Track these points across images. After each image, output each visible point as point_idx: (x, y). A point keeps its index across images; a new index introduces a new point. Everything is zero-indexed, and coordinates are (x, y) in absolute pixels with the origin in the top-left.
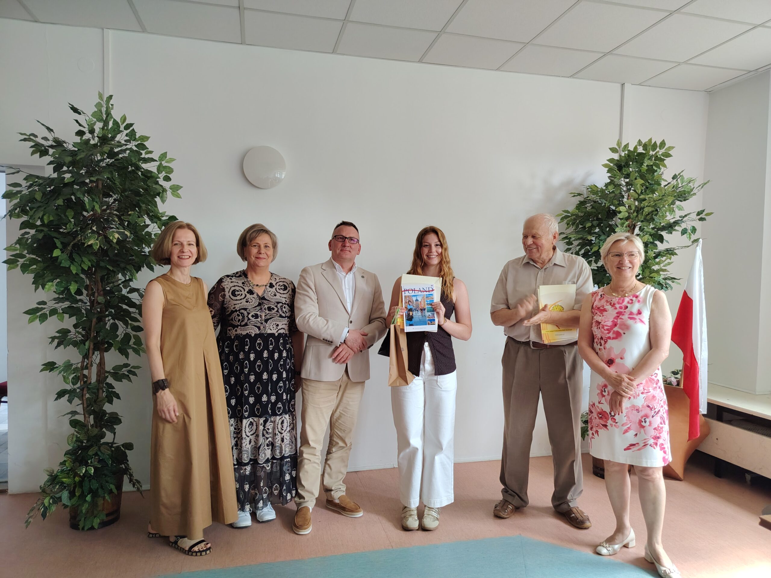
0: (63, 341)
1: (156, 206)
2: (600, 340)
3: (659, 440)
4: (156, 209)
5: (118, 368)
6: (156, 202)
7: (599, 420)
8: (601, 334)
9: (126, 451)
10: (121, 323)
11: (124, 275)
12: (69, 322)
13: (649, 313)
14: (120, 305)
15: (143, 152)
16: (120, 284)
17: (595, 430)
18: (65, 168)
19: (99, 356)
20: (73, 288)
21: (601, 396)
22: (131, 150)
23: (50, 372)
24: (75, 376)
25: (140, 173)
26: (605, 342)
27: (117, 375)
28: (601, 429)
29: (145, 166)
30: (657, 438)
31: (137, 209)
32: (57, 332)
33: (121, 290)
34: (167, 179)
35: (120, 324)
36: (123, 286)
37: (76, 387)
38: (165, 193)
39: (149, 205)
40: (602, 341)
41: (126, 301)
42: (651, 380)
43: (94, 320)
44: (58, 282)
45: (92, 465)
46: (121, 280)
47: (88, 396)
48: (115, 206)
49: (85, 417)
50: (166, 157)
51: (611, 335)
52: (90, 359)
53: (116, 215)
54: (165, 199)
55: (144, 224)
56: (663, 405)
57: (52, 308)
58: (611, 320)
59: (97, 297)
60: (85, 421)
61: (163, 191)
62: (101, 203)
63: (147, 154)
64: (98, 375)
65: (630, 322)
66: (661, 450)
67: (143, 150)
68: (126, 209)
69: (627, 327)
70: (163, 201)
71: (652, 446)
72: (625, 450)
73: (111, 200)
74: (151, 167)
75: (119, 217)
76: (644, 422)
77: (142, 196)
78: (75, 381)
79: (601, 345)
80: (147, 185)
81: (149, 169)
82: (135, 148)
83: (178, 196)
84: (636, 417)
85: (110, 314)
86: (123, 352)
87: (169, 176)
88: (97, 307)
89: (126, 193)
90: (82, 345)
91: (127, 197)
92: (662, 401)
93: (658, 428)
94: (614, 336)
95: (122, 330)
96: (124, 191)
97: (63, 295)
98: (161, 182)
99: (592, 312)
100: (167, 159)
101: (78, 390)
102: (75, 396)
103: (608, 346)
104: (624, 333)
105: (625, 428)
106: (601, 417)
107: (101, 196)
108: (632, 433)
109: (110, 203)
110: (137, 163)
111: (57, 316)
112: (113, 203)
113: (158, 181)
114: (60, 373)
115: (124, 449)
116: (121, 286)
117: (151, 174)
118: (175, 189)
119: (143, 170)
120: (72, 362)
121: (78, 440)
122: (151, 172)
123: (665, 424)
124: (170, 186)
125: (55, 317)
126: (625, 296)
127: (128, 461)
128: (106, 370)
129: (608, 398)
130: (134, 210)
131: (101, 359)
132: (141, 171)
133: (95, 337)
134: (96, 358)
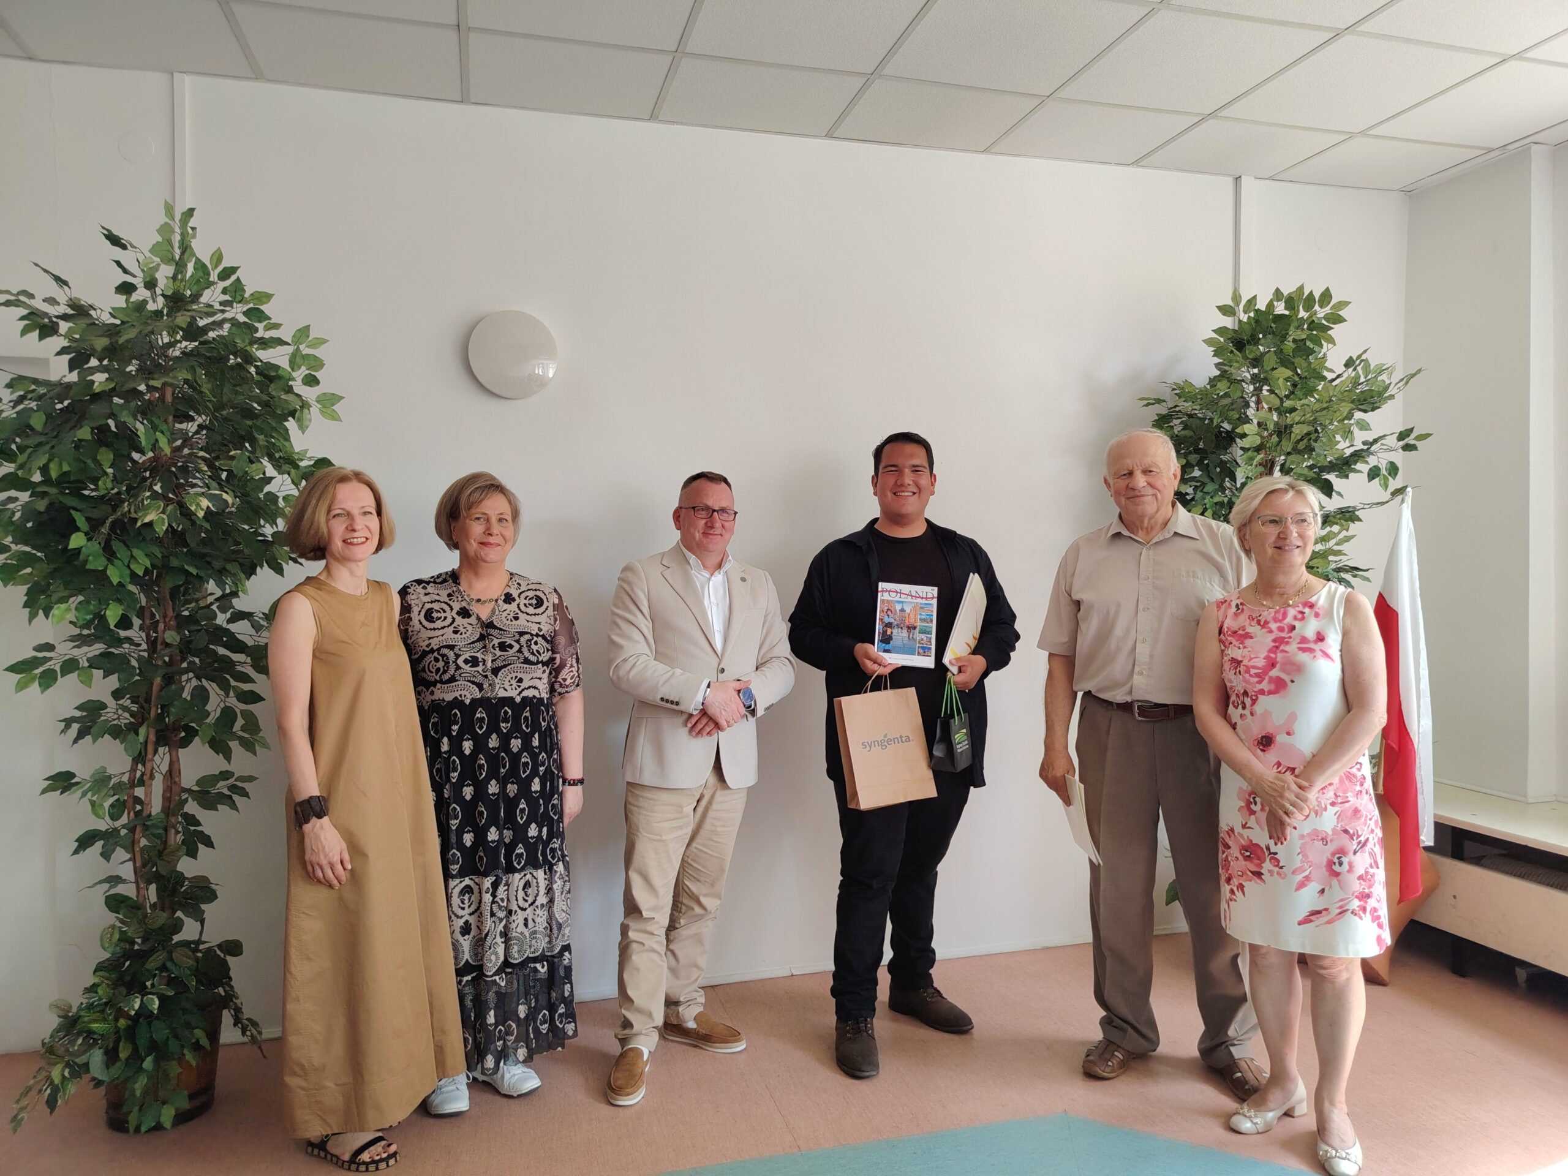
0: (90, 727)
1: (287, 438)
2: (1241, 698)
3: (1369, 900)
4: (287, 444)
5: (207, 781)
6: (287, 430)
7: (1244, 863)
8: (1244, 684)
9: (228, 958)
10: (214, 685)
11: (221, 584)
12: (102, 687)
13: (1339, 638)
14: (211, 646)
15: (260, 326)
16: (212, 604)
17: (1236, 883)
18: (94, 362)
19: (167, 756)
20: (113, 614)
21: (1247, 813)
22: (234, 322)
23: (62, 793)
24: (118, 800)
25: (252, 370)
26: (1252, 700)
27: (207, 797)
28: (1250, 881)
29: (264, 355)
30: (1365, 896)
31: (247, 445)
32: (76, 708)
33: (215, 618)
34: (311, 381)
35: (212, 688)
36: (218, 607)
37: (118, 824)
38: (306, 411)
39: (273, 437)
40: (1246, 699)
41: (225, 639)
42: (1350, 777)
43: (158, 681)
44: (80, 603)
45: (153, 990)
46: (213, 594)
47: (144, 842)
48: (200, 439)
49: (138, 888)
50: (308, 336)
51: (1265, 686)
52: (148, 765)
53: (203, 459)
54: (308, 423)
55: (262, 476)
56: (1374, 828)
57: (67, 657)
58: (1264, 654)
59: (164, 631)
60: (137, 896)
61: (302, 407)
62: (172, 434)
63: (268, 330)
64: (167, 799)
65: (1303, 657)
66: (1373, 921)
67: (260, 322)
68: (226, 445)
69: (1298, 669)
70: (303, 428)
71: (1356, 915)
72: (1300, 923)
73: (192, 427)
74: (278, 357)
75: (210, 464)
76: (1337, 864)
77: (257, 419)
78: (116, 811)
79: (1244, 708)
80: (269, 394)
81: (273, 361)
82: (242, 319)
83: (335, 417)
84: (1320, 855)
85: (191, 668)
86: (219, 746)
87: (315, 376)
88: (163, 652)
89: (224, 413)
90: (131, 736)
91: (226, 419)
92: (1373, 820)
93: (1366, 876)
94: (1272, 687)
95: (216, 702)
96: (220, 407)
97: (90, 630)
98: (298, 387)
99: (1221, 641)
100: (310, 339)
101: (123, 832)
102: (116, 844)
103: (1259, 708)
104: (1292, 681)
105: (1300, 877)
106: (1249, 856)
107: (171, 418)
108: (1313, 887)
109: (190, 434)
110: (248, 348)
111: (79, 675)
112: (197, 432)
113: (291, 386)
114: (84, 794)
115: (222, 955)
116: (214, 607)
117: (277, 372)
118: (329, 401)
119: (259, 364)
120: (111, 771)
121: (124, 938)
122: (277, 367)
123: (1378, 868)
124: (318, 397)
125: (73, 677)
126: (1289, 606)
127: (231, 979)
128: (183, 785)
129: (1263, 816)
130: (242, 447)
131: (171, 763)
132: (256, 367)
133: (160, 717)
134: (161, 760)
